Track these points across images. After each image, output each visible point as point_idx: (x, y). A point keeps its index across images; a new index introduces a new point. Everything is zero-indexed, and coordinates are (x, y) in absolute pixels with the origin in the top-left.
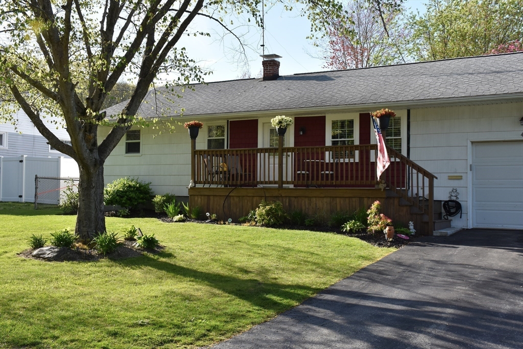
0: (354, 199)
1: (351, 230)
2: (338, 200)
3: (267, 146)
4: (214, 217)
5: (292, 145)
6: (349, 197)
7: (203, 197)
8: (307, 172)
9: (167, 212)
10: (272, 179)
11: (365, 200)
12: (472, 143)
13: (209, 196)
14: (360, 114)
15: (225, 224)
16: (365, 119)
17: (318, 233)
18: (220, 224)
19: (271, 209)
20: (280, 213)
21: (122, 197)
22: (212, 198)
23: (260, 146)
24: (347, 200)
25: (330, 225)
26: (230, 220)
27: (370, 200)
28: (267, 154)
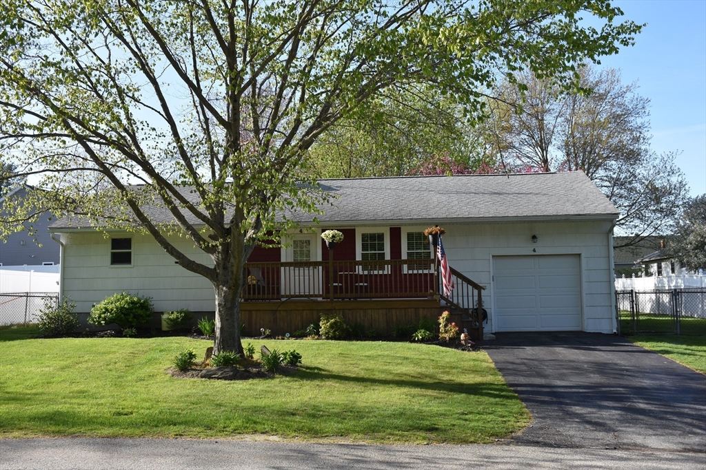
0: (410, 310)
1: (423, 338)
2: (394, 311)
3: (291, 260)
4: (268, 332)
5: (320, 259)
6: (405, 309)
7: (243, 313)
8: (340, 284)
9: (203, 330)
10: (316, 293)
11: (421, 310)
12: (493, 256)
13: (251, 311)
14: (391, 228)
15: (283, 339)
16: (395, 232)
17: (400, 343)
18: (278, 339)
19: (335, 323)
20: (345, 326)
21: (128, 315)
22: (254, 312)
23: (283, 260)
24: (403, 311)
25: (395, 335)
26: (288, 335)
27: (426, 310)
28: (292, 268)
